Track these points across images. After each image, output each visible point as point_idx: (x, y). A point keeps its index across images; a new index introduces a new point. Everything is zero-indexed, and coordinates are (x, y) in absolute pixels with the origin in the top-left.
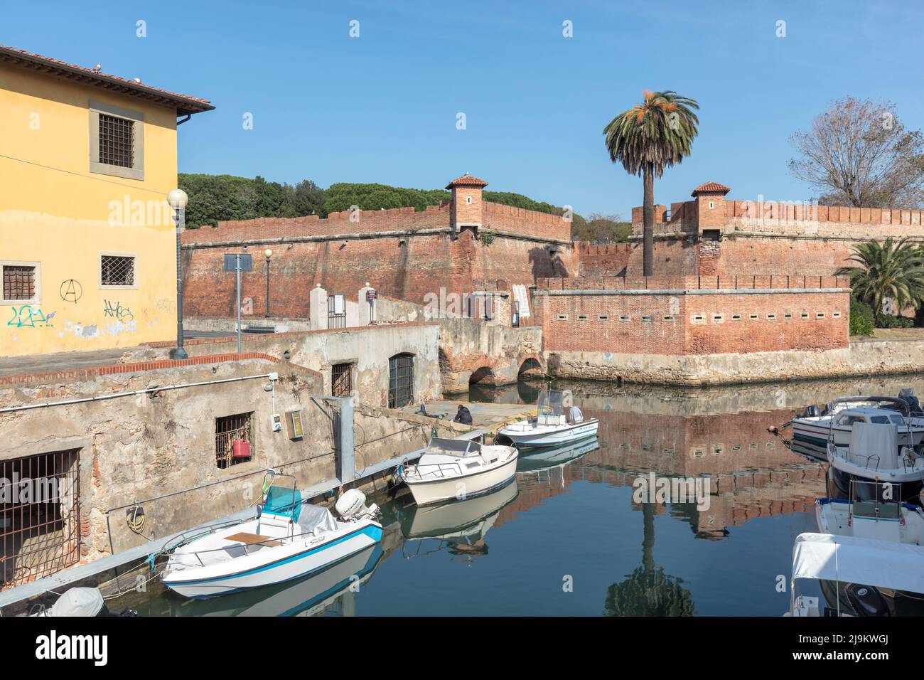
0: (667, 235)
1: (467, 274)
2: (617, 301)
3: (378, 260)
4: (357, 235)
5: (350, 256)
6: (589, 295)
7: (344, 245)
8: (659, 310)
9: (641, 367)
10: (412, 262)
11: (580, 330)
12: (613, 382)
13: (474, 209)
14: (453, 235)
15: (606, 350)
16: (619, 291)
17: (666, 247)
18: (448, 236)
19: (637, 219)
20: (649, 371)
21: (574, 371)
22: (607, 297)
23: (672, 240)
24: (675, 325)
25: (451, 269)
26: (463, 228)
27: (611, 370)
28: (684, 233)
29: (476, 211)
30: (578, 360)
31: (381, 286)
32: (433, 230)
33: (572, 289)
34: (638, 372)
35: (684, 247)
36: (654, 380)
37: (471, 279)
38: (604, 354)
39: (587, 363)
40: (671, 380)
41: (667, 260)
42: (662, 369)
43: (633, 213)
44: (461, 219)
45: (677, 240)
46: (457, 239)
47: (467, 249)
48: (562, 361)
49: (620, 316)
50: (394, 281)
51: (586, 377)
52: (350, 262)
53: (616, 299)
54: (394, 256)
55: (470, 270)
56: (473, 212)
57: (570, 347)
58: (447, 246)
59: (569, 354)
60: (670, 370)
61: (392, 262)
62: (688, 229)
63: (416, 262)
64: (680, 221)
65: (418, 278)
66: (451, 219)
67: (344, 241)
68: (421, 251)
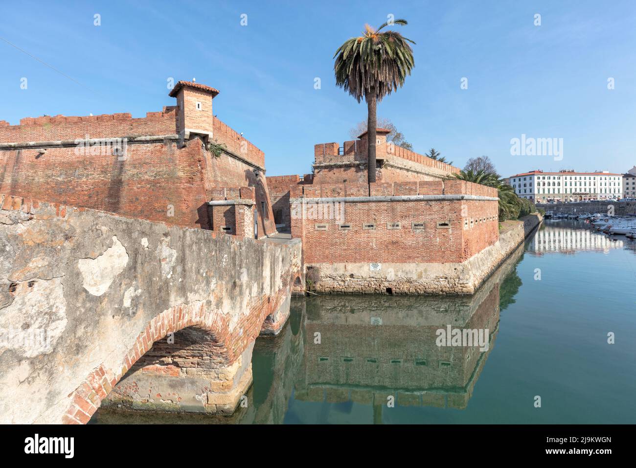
0: (344, 163)
1: (199, 183)
2: (386, 208)
3: (85, 169)
4: (59, 142)
5: (48, 166)
6: (353, 202)
7: (42, 154)
8: (433, 217)
9: (415, 277)
10: (129, 172)
11: (342, 240)
12: (382, 294)
13: (205, 117)
14: (181, 143)
15: (374, 259)
16: (389, 198)
17: (343, 173)
18: (174, 144)
19: (319, 153)
20: (423, 280)
21: (336, 285)
22: (373, 204)
23: (348, 167)
24: (450, 231)
25: (179, 178)
26: (193, 135)
27: (380, 281)
28: (358, 162)
29: (206, 119)
30: (341, 272)
31: (90, 197)
32: (155, 137)
33: (331, 196)
34: (411, 282)
35: (357, 172)
36: (429, 290)
37: (203, 188)
38: (371, 264)
39: (352, 276)
40: (447, 289)
41: (345, 181)
42: (437, 278)
43: (315, 148)
44: (190, 125)
45: (351, 167)
46: (184, 146)
47: (197, 157)
48: (322, 274)
49: (389, 224)
50: (106, 192)
51: (351, 290)
52: (49, 172)
53: (384, 206)
54: (107, 164)
55: (202, 180)
56: (203, 119)
57: (332, 259)
58: (173, 154)
59: (331, 266)
60: (446, 278)
61: (104, 172)
62: (359, 159)
63: (135, 171)
64: (353, 154)
65: (138, 188)
66: (177, 126)
67: (42, 149)
68: (141, 159)
